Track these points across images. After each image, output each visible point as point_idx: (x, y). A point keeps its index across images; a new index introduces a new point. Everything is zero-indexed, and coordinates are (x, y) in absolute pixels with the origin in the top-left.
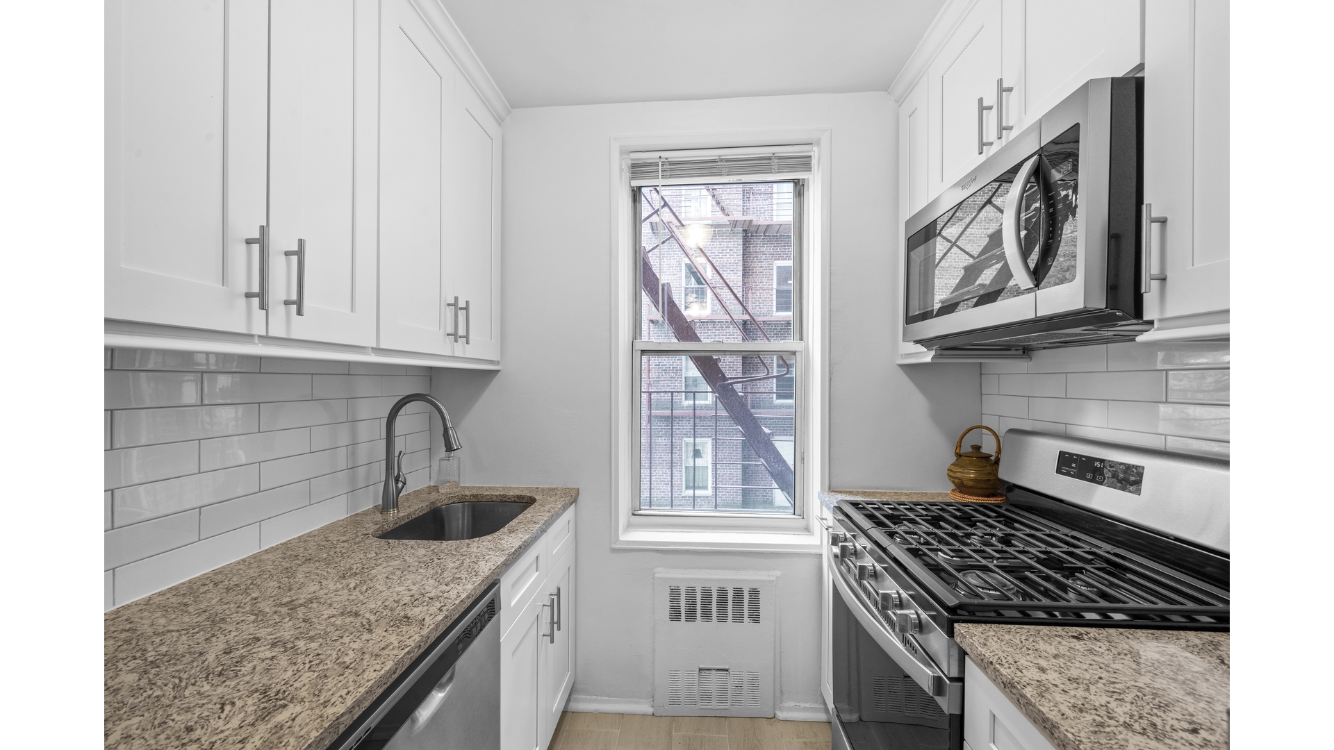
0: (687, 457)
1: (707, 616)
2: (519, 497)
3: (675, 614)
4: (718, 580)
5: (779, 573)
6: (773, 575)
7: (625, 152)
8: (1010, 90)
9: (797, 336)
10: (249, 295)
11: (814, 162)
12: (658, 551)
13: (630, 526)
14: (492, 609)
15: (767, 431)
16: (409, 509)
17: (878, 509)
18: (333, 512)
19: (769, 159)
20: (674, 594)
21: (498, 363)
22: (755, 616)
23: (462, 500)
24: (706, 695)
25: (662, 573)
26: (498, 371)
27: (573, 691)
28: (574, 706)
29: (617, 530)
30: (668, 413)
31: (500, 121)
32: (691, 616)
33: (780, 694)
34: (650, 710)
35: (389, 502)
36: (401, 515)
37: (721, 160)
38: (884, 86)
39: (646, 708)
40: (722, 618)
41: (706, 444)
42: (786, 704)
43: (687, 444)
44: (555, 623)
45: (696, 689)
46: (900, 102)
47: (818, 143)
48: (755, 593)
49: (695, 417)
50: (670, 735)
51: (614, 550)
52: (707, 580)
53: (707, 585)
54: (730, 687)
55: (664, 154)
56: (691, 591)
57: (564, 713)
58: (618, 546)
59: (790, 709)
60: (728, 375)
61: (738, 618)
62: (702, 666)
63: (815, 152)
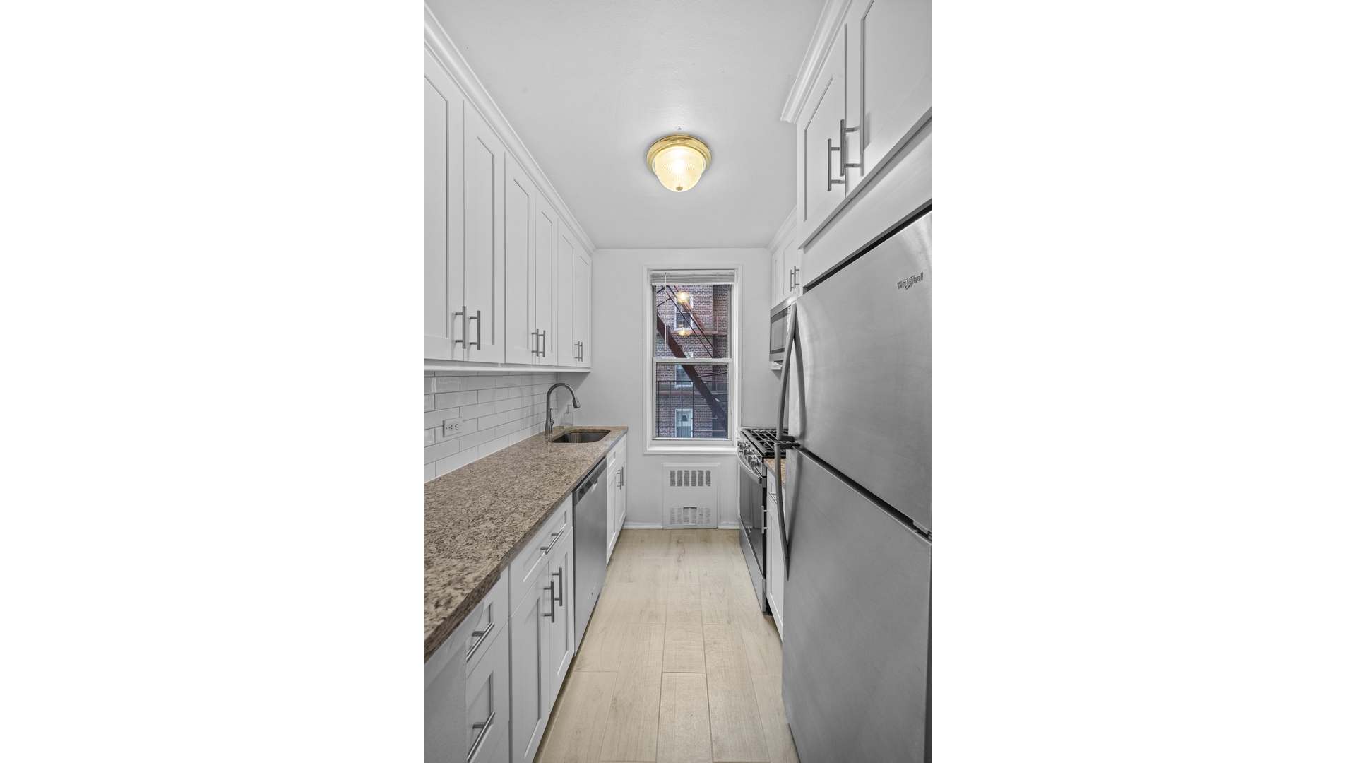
0: (678, 421)
1: (687, 483)
2: (601, 430)
3: (673, 483)
4: (692, 467)
5: (719, 464)
6: (716, 465)
7: (649, 270)
8: (798, 270)
9: (729, 356)
10: (533, 352)
11: (736, 276)
12: (664, 455)
13: (651, 445)
14: (605, 465)
15: (718, 401)
16: (556, 434)
17: (772, 432)
18: (527, 435)
19: (716, 275)
20: (672, 474)
21: (589, 368)
22: (708, 483)
23: (576, 431)
24: (687, 520)
25: (667, 464)
26: (589, 372)
27: (625, 520)
28: (626, 527)
29: (646, 446)
30: (667, 392)
31: (590, 255)
32: (680, 484)
33: (720, 518)
34: (661, 527)
35: (548, 430)
36: (553, 436)
37: (694, 275)
38: (766, 246)
39: (660, 527)
40: (694, 484)
41: (689, 412)
42: (722, 523)
43: (678, 412)
44: (622, 482)
45: (682, 517)
46: (773, 253)
47: (737, 269)
48: (708, 473)
49: (683, 395)
50: (670, 535)
51: (645, 455)
52: (687, 467)
53: (687, 470)
54: (697, 515)
55: (667, 272)
56: (680, 472)
57: (622, 530)
58: (646, 453)
59: (724, 525)
60: (698, 372)
61: (701, 484)
62: (685, 506)
63: (736, 272)
